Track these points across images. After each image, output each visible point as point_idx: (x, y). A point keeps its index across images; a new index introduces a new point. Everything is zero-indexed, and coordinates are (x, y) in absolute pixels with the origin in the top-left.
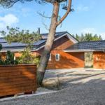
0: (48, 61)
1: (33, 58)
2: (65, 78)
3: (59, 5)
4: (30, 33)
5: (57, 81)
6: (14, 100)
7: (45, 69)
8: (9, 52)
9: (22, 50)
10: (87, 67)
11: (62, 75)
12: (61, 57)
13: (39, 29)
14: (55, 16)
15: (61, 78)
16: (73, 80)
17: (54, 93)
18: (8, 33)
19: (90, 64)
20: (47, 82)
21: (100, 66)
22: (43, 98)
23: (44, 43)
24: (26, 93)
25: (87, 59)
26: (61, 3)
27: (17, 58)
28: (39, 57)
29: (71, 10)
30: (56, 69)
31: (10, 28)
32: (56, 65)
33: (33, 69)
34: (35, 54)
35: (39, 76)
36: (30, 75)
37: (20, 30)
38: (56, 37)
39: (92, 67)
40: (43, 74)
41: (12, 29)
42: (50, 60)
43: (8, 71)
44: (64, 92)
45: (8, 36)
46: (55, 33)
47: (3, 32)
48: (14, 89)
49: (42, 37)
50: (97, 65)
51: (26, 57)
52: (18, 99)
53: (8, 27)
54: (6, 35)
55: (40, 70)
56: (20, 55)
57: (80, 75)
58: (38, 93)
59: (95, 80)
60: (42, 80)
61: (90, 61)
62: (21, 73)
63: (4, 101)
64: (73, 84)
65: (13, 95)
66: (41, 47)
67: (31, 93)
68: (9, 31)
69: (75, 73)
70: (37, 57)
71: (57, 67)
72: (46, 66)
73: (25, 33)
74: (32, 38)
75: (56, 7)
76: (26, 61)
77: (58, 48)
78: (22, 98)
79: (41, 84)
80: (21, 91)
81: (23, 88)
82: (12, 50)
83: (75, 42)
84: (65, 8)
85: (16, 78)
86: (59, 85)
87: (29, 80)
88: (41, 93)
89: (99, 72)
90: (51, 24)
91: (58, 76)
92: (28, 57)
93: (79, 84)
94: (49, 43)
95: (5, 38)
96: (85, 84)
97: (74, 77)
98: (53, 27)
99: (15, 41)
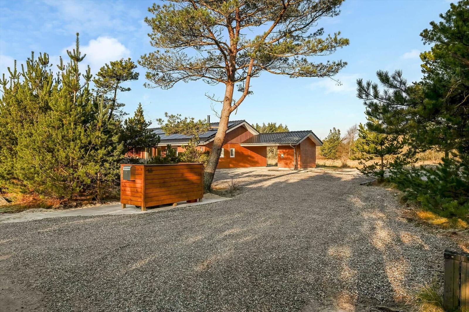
0: (218, 158)
1: (200, 154)
2: (240, 180)
3: (233, 85)
4: (195, 121)
5: (230, 183)
6: (173, 211)
7: (215, 168)
8: (169, 146)
9: (185, 143)
10: (270, 165)
11: (238, 175)
12: (236, 152)
13: (209, 117)
14: (229, 99)
15: (235, 180)
16: (251, 183)
17: (226, 202)
18: (166, 122)
19: (274, 162)
20: (218, 185)
21: (286, 164)
22: (210, 209)
23: (214, 136)
24: (189, 202)
25: (269, 155)
26: (236, 84)
27: (180, 154)
28: (207, 153)
29: (248, 93)
30: (229, 168)
31: (169, 114)
32: (230, 163)
33: (198, 169)
34: (203, 149)
35: (206, 178)
36: (193, 177)
37: (183, 118)
38: (229, 128)
39: (276, 165)
40: (212, 175)
41: (173, 116)
42: (222, 156)
43: (164, 172)
44: (239, 200)
45: (167, 125)
46: (228, 122)
47: (160, 120)
48: (173, 197)
49: (212, 128)
50: (283, 162)
51: (191, 153)
52: (178, 209)
53: (166, 114)
54: (164, 124)
55: (208, 170)
56: (183, 150)
57: (260, 176)
58: (204, 202)
59: (281, 183)
60: (211, 184)
61: (274, 158)
62: (183, 174)
63: (159, 212)
64: (252, 189)
65: (171, 204)
66: (211, 140)
67: (195, 201)
68: (168, 118)
69: (254, 173)
70: (205, 153)
71: (231, 165)
72: (217, 164)
73: (188, 121)
74: (198, 128)
75: (230, 87)
76: (191, 158)
77: (234, 141)
78: (182, 209)
79: (209, 189)
80: (182, 198)
81: (184, 195)
82: (173, 144)
83: (255, 133)
84: (241, 90)
85: (176, 181)
86: (234, 190)
87: (193, 183)
88: (209, 200)
89: (285, 173)
90: (223, 110)
91: (232, 177)
92: (193, 153)
93: (260, 188)
94: (220, 135)
95: (161, 129)
96: (266, 189)
97: (254, 179)
98: (226, 113)
99: (176, 133)
